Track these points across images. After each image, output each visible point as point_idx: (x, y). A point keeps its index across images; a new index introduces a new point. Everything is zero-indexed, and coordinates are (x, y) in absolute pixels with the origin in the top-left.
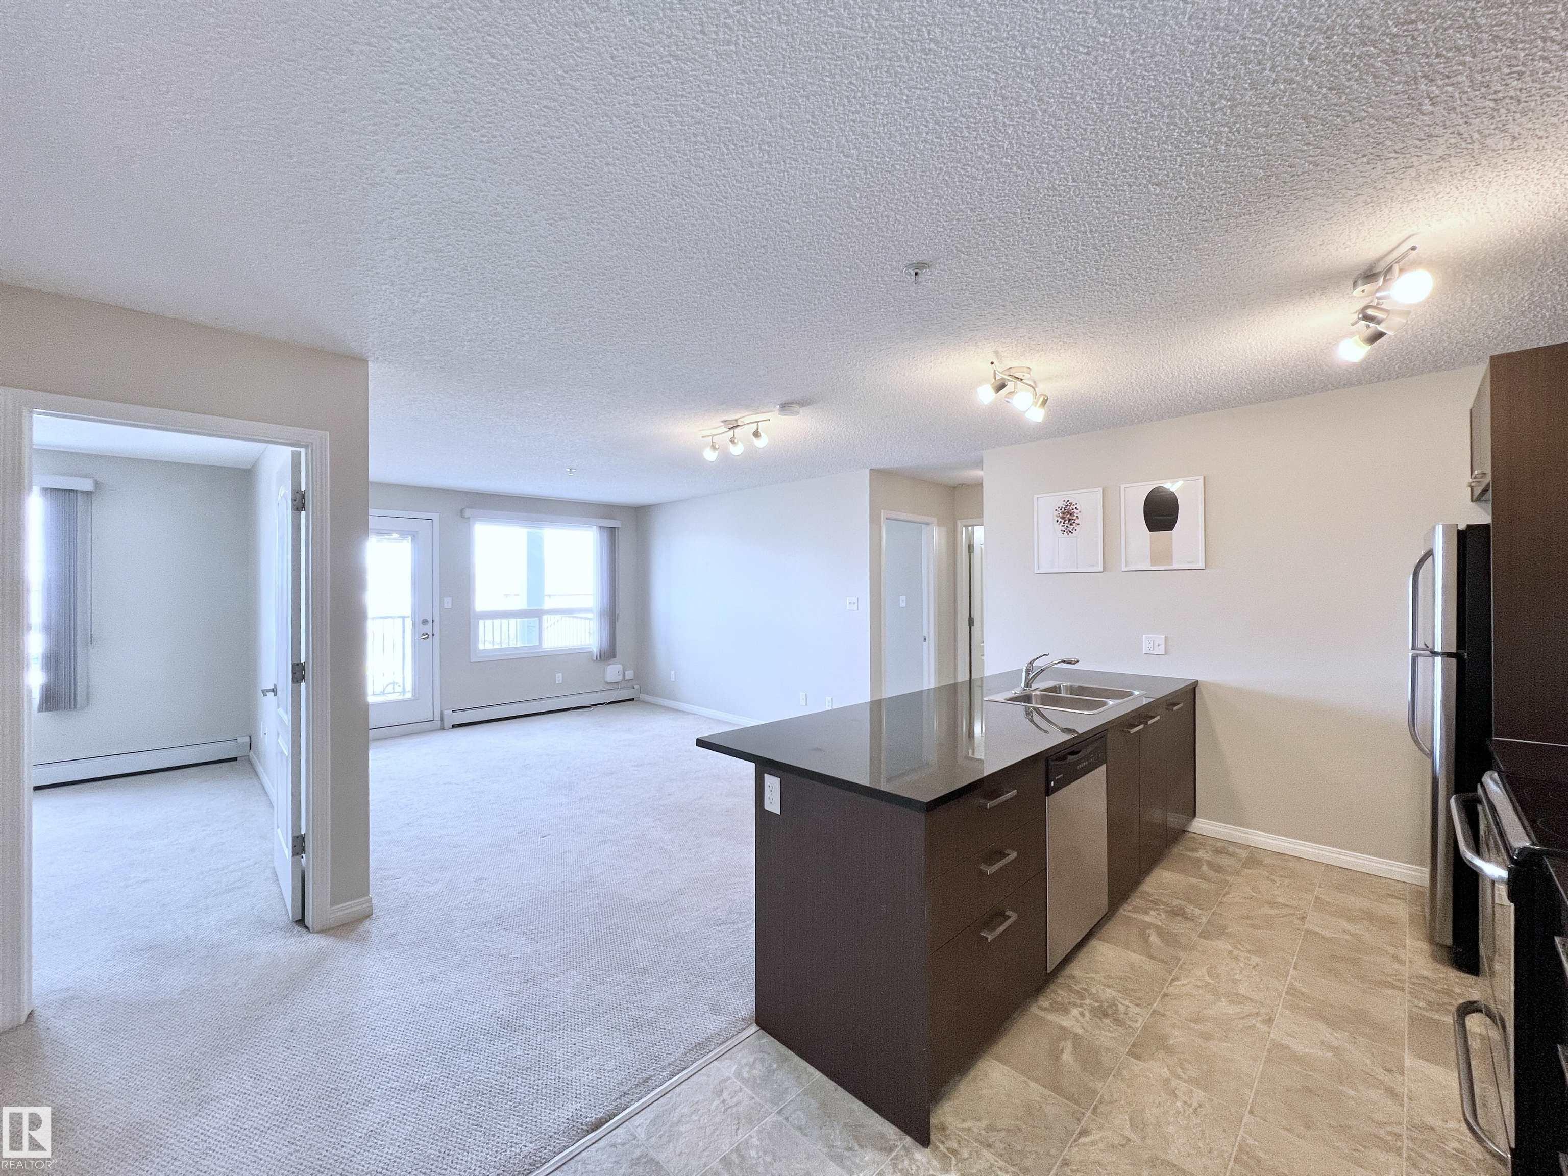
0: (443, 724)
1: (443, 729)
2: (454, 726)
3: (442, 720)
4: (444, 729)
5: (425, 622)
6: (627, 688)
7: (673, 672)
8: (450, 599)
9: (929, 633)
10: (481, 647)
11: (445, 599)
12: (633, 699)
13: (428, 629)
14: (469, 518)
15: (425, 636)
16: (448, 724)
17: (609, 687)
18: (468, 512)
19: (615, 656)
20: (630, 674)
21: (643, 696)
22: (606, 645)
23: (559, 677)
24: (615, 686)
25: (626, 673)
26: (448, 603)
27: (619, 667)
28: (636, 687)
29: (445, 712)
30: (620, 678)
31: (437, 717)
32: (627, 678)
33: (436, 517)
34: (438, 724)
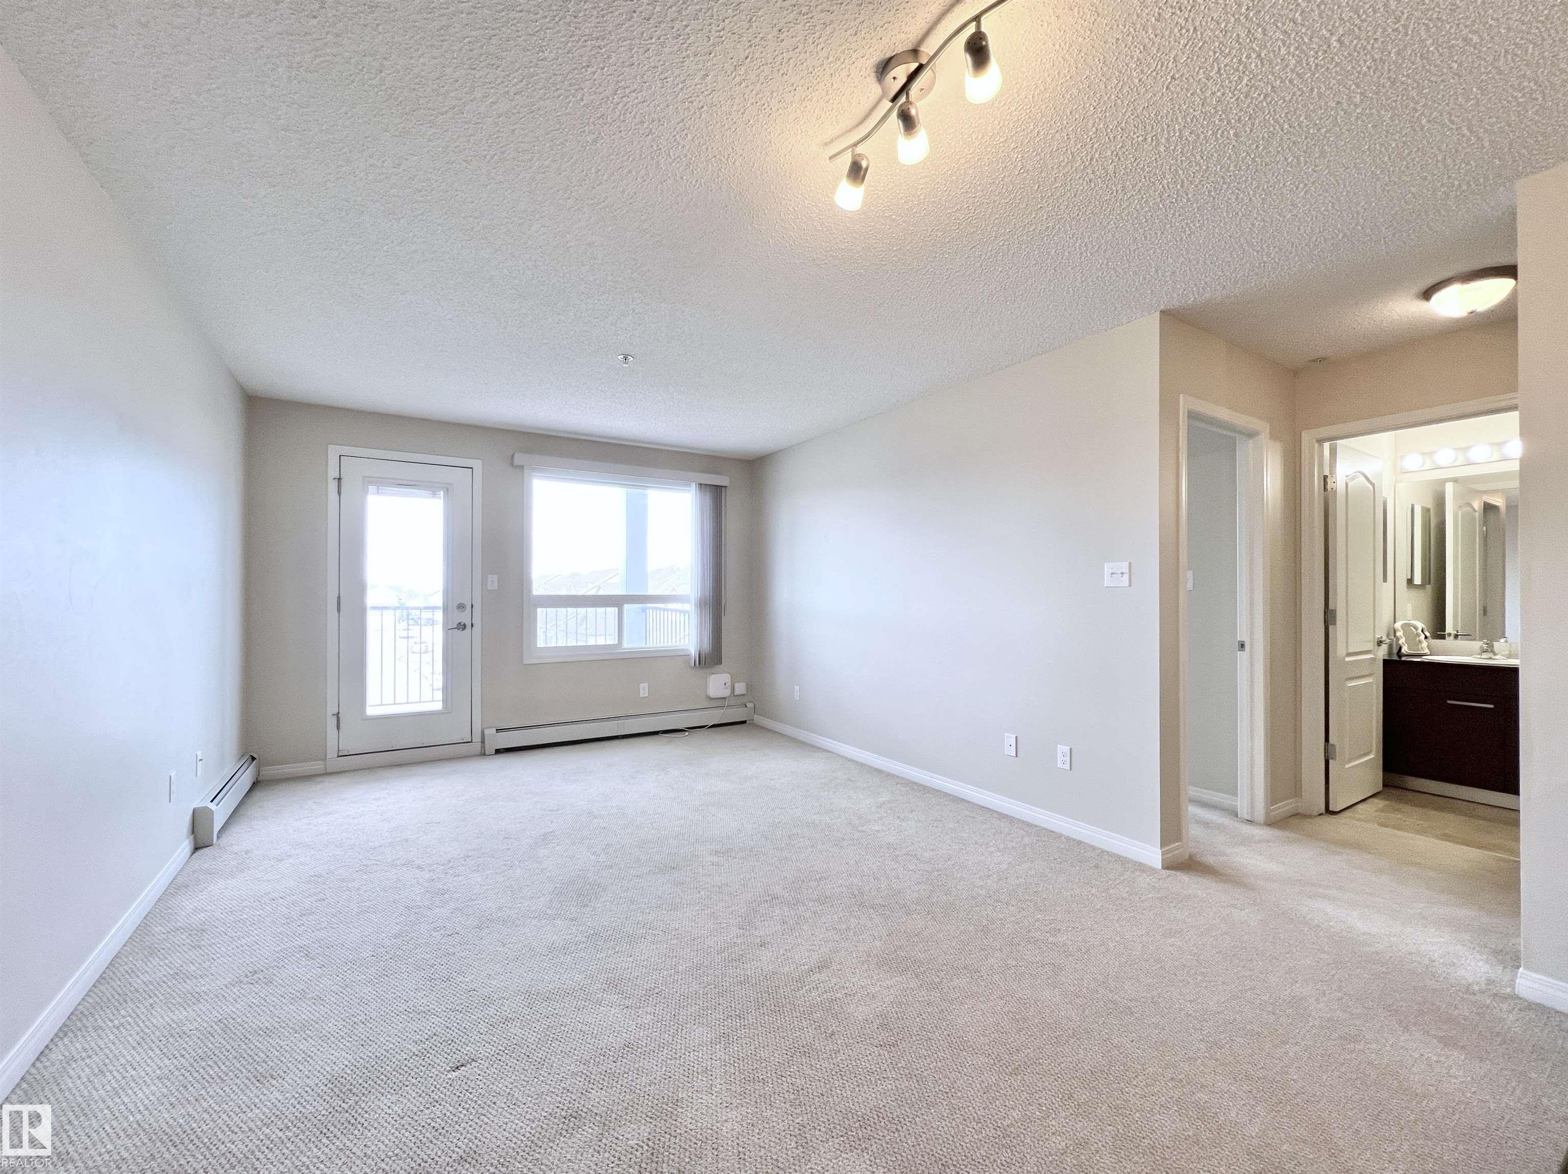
0: (483, 747)
1: (483, 754)
2: (498, 751)
3: (483, 742)
4: (485, 755)
5: (461, 607)
6: (738, 706)
7: (797, 688)
8: (496, 577)
9: (1252, 633)
10: (540, 644)
11: (489, 576)
12: (744, 722)
13: (465, 618)
14: (521, 467)
15: (462, 627)
16: (490, 747)
17: (714, 704)
18: (519, 459)
19: (719, 661)
20: (740, 688)
21: (758, 719)
22: (707, 646)
23: (644, 690)
24: (720, 703)
25: (736, 685)
26: (493, 582)
27: (726, 678)
28: (750, 705)
29: (487, 732)
30: (726, 693)
31: (477, 738)
32: (737, 692)
33: (477, 464)
34: (476, 747)
